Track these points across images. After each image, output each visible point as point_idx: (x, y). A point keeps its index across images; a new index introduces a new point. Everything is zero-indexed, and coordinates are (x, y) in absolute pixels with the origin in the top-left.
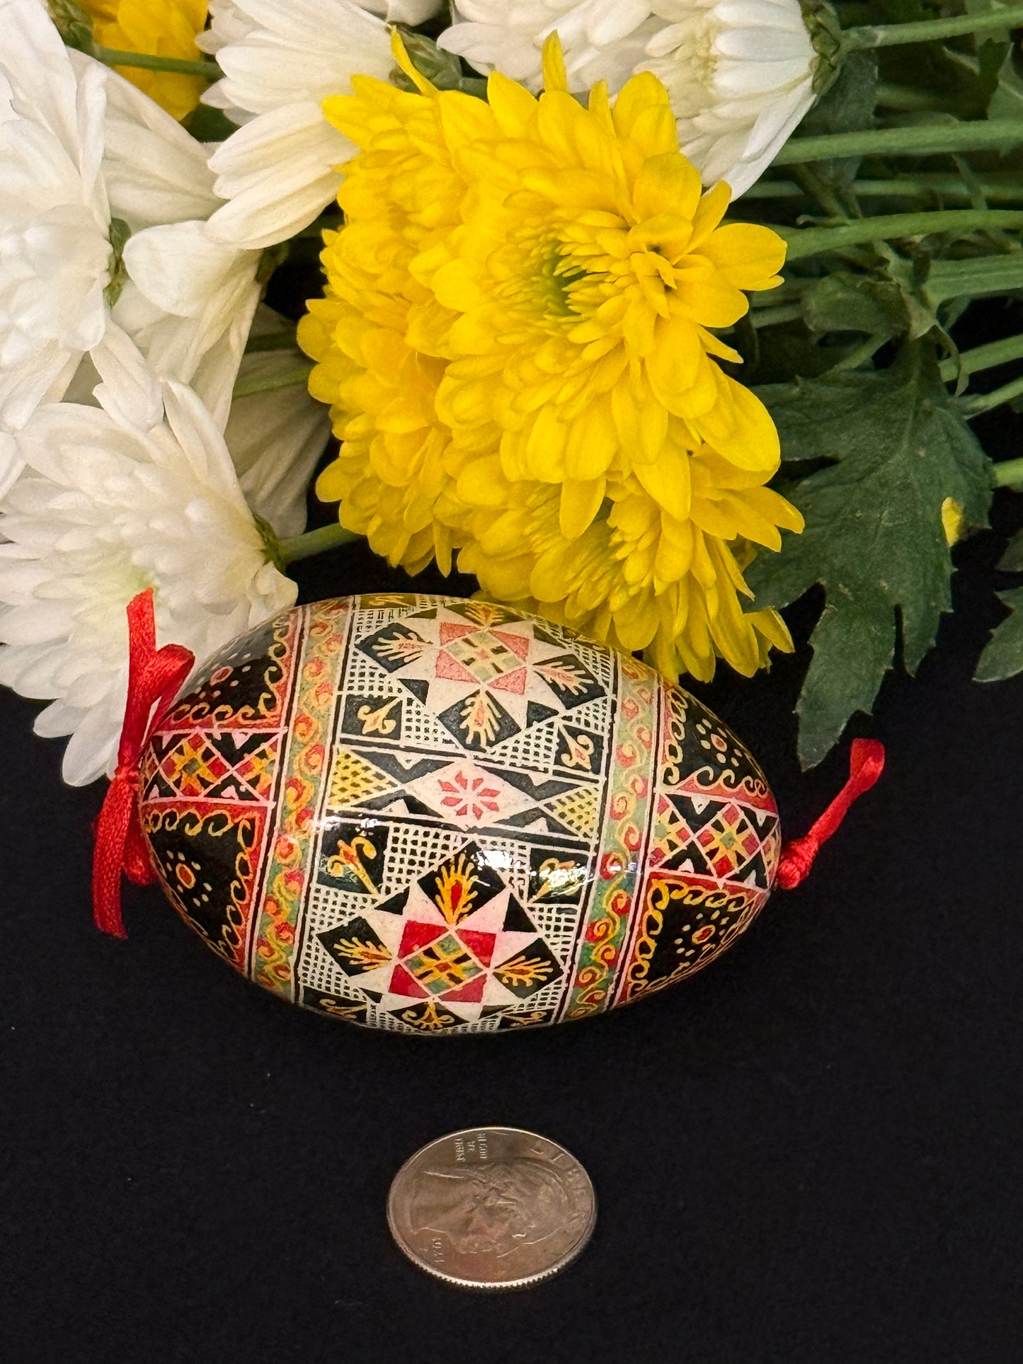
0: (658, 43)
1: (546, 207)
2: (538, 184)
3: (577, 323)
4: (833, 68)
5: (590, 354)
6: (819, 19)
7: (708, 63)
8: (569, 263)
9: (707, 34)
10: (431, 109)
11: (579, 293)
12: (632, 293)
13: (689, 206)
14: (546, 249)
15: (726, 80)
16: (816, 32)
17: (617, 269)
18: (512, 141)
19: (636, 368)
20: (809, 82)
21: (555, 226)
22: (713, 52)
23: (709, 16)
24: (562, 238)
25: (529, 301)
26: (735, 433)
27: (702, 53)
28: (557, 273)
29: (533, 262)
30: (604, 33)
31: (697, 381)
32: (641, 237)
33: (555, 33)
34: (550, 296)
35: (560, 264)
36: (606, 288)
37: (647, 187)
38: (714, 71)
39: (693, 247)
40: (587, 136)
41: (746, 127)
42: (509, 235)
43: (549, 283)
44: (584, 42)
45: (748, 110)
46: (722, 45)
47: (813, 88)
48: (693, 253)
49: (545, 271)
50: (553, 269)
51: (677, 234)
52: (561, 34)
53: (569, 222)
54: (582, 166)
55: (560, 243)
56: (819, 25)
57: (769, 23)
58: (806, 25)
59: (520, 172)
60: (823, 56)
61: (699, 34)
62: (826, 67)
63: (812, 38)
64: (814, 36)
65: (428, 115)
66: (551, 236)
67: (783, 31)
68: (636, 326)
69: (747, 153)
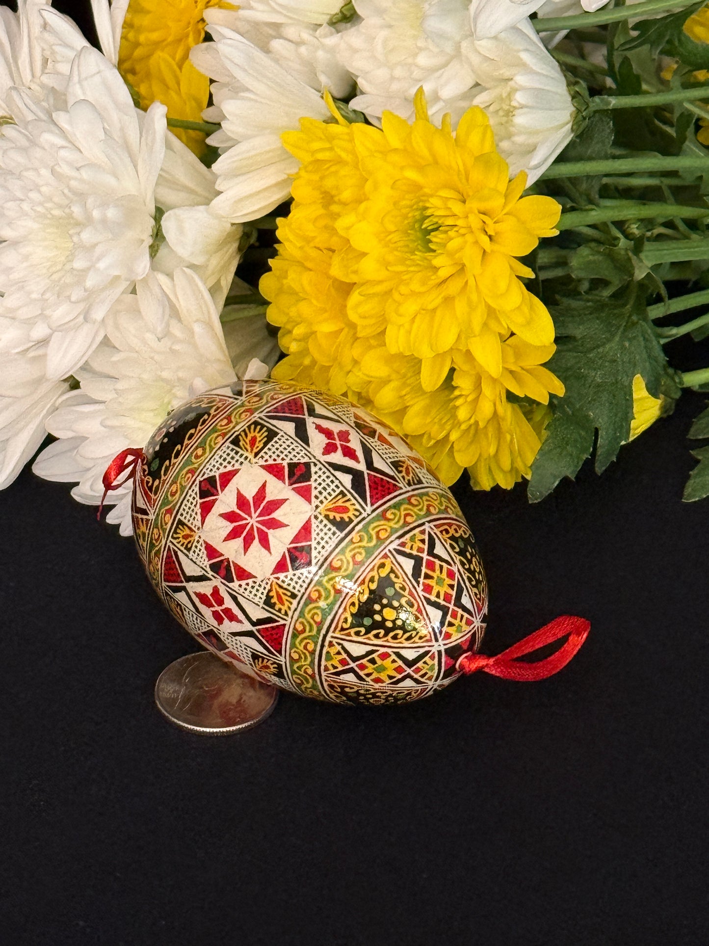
0: (481, 99)
1: (418, 187)
2: (411, 174)
3: (436, 256)
4: (584, 118)
5: (443, 273)
6: (577, 89)
7: (509, 113)
8: (431, 221)
9: (509, 94)
10: (348, 134)
11: (436, 238)
12: (469, 238)
13: (502, 187)
14: (417, 213)
15: (521, 120)
16: (575, 96)
17: (460, 223)
18: (395, 150)
19: (472, 282)
20: (569, 126)
21: (423, 198)
22: (514, 104)
23: (511, 83)
24: (428, 205)
25: (408, 246)
26: (529, 323)
27: (506, 107)
28: (424, 227)
29: (410, 220)
30: (447, 93)
31: (509, 286)
32: (474, 205)
33: (421, 87)
34: (419, 242)
35: (426, 221)
36: (452, 233)
37: (476, 175)
38: (514, 115)
39: (505, 211)
40: (441, 147)
41: (531, 150)
42: (395, 204)
43: (419, 235)
44: (436, 98)
45: (532, 140)
46: (519, 98)
47: (572, 130)
48: (505, 214)
49: (417, 226)
50: (422, 225)
51: (496, 203)
52: (424, 88)
53: (432, 196)
54: (436, 162)
55: (426, 208)
56: (577, 92)
57: (546, 88)
58: (569, 91)
59: (402, 168)
60: (579, 111)
61: (504, 95)
62: (580, 117)
63: (572, 100)
64: (573, 98)
65: (346, 137)
66: (421, 204)
67: (556, 93)
68: (470, 257)
69: (534, 162)
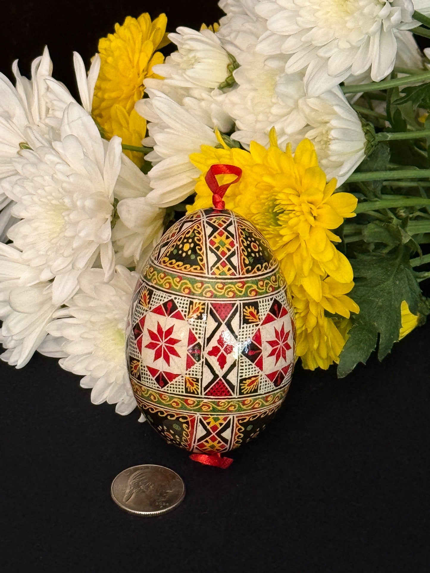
0: (310, 134)
1: (271, 187)
2: (267, 179)
3: (282, 229)
4: (372, 146)
5: (286, 239)
6: (368, 128)
7: (327, 143)
8: (279, 207)
9: (327, 131)
10: (230, 155)
11: (282, 218)
12: (302, 218)
13: (322, 187)
14: (271, 203)
15: (334, 147)
16: (367, 133)
17: (296, 208)
18: (257, 165)
19: (303, 245)
20: (363, 151)
21: (274, 194)
22: (330, 137)
23: (328, 125)
24: (277, 198)
25: (264, 222)
26: (338, 269)
27: (325, 139)
28: (274, 211)
29: (266, 207)
30: (290, 130)
31: (325, 249)
32: (304, 198)
33: (274, 127)
34: (272, 220)
35: (276, 208)
36: (291, 215)
37: (306, 181)
38: (329, 144)
39: (323, 202)
40: (285, 163)
41: (340, 165)
42: (257, 197)
43: (272, 215)
44: (283, 133)
45: (341, 159)
46: (333, 134)
47: (365, 153)
48: (324, 204)
49: (270, 210)
50: (273, 210)
51: (318, 197)
53: (279, 192)
54: (282, 173)
55: (276, 200)
56: (367, 130)
57: (350, 128)
58: (363, 130)
59: (262, 176)
60: (369, 141)
61: (324, 132)
62: (369, 146)
63: (365, 134)
64: (366, 134)
65: (229, 157)
66: (273, 197)
67: (355, 131)
68: (303, 229)
69: (341, 173)
